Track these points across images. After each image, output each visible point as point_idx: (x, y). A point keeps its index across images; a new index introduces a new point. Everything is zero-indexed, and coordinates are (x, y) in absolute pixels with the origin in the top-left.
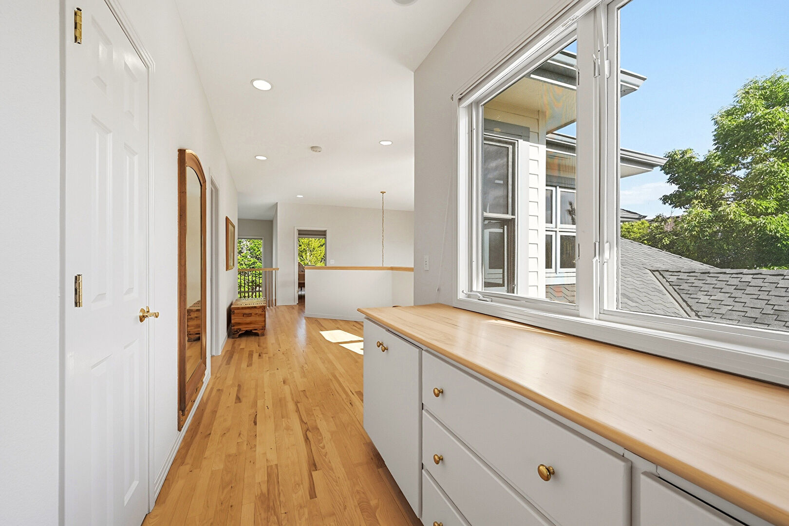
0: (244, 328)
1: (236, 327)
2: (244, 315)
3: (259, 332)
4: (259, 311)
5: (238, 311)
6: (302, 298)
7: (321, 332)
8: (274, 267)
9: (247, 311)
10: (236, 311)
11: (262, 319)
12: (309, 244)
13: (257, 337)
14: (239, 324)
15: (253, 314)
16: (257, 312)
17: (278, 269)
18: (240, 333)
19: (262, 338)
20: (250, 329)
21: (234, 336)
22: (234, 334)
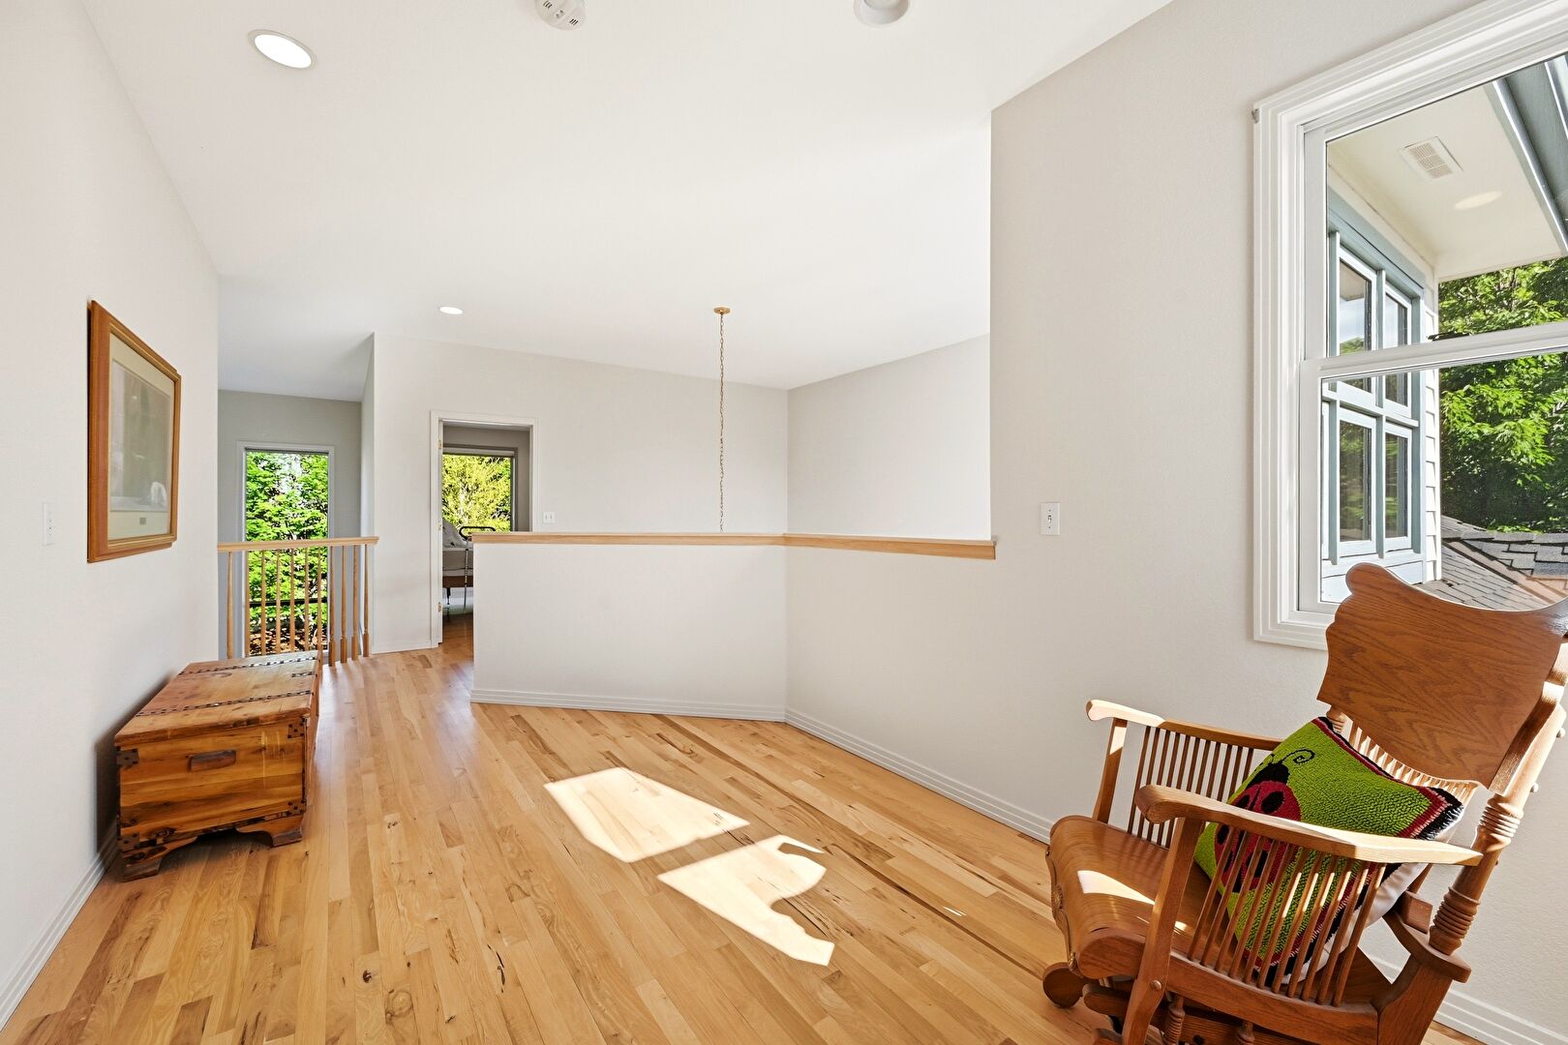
0: (190, 823)
1: (143, 827)
2: (192, 761)
3: (274, 829)
4: (277, 738)
5: (162, 747)
6: (458, 624)
7: (553, 788)
8: (364, 534)
9: (207, 745)
10: (144, 751)
11: (289, 769)
12: (463, 475)
13: (263, 855)
14: (167, 807)
15: (241, 755)
16: (265, 741)
17: (375, 540)
18: (170, 847)
19: (287, 855)
20: (224, 821)
21: (137, 866)
22: (134, 860)
